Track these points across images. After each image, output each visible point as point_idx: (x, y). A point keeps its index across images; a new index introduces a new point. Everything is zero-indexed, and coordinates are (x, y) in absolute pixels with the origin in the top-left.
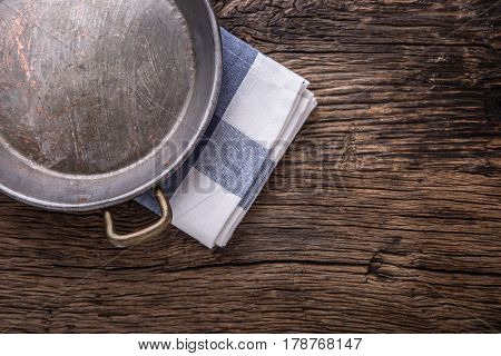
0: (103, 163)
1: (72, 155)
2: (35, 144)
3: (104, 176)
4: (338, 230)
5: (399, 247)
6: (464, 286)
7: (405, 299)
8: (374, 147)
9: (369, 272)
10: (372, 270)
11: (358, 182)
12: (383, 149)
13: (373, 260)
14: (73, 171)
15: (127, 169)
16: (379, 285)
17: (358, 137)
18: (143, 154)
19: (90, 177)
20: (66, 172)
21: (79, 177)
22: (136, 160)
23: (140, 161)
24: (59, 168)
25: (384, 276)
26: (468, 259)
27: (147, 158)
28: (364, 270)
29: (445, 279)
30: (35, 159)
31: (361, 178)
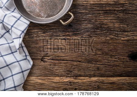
0: (55, 13)
1: (48, 14)
2: (40, 15)
3: (56, 15)
4: (35, 52)
5: (48, 55)
6: (61, 63)
7: (49, 66)
8: (42, 35)
9: (42, 61)
10: (42, 60)
11: (39, 42)
12: (44, 35)
13: (42, 58)
14: (50, 17)
15: (60, 13)
16: (44, 63)
17: (39, 33)
18: (62, 9)
19: (53, 17)
20: (48, 18)
21: (51, 18)
22: (61, 10)
23: (62, 10)
24: (46, 17)
25: (44, 62)
26: (62, 57)
27: (63, 9)
28: (40, 60)
29: (57, 62)
30: (41, 17)
31: (40, 41)
